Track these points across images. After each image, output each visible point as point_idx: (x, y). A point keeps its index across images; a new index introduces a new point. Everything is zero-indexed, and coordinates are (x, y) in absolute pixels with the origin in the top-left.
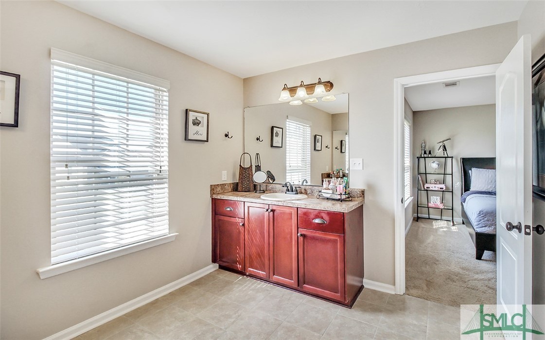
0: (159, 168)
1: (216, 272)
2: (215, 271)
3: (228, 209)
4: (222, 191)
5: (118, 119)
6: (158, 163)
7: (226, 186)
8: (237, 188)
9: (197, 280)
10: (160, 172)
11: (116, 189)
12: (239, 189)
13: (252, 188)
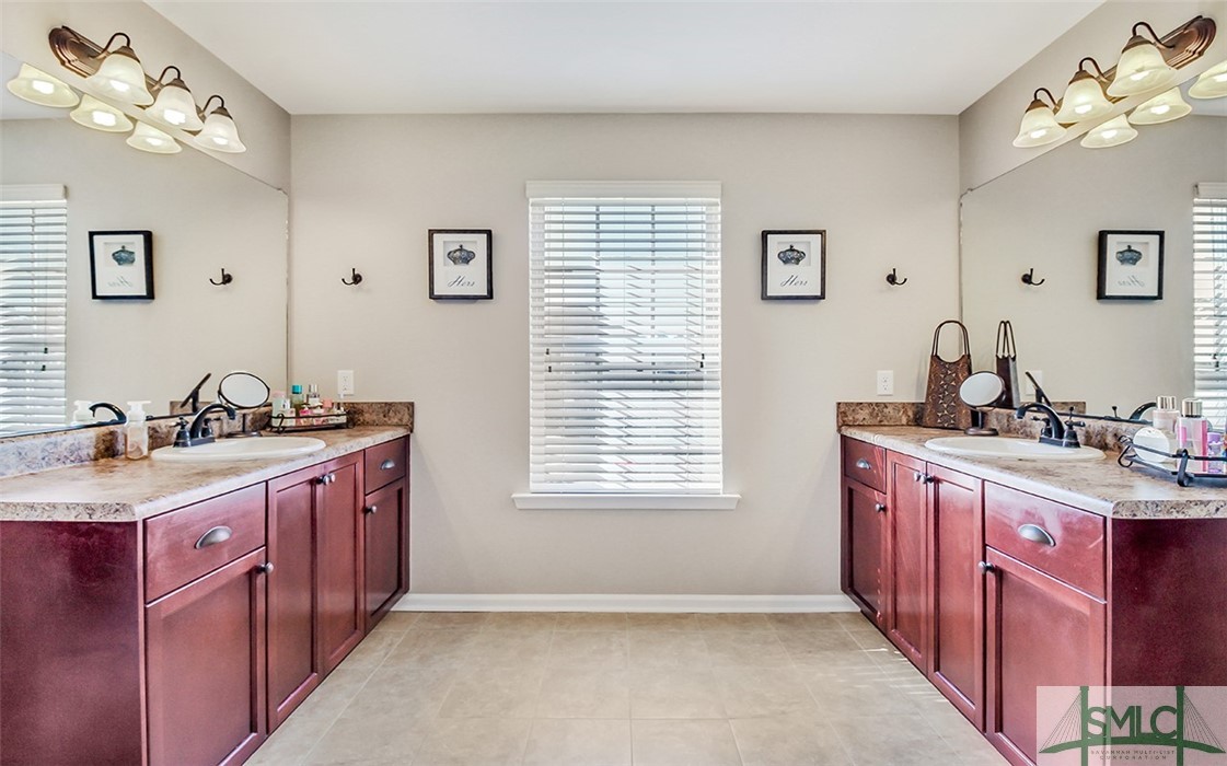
0: (699, 358)
1: (847, 617)
2: (847, 613)
3: (862, 465)
4: (876, 422)
5: (624, 271)
6: (699, 349)
7: (890, 409)
8: (921, 418)
9: (788, 614)
10: (702, 366)
11: (622, 392)
12: (927, 419)
13: (965, 420)
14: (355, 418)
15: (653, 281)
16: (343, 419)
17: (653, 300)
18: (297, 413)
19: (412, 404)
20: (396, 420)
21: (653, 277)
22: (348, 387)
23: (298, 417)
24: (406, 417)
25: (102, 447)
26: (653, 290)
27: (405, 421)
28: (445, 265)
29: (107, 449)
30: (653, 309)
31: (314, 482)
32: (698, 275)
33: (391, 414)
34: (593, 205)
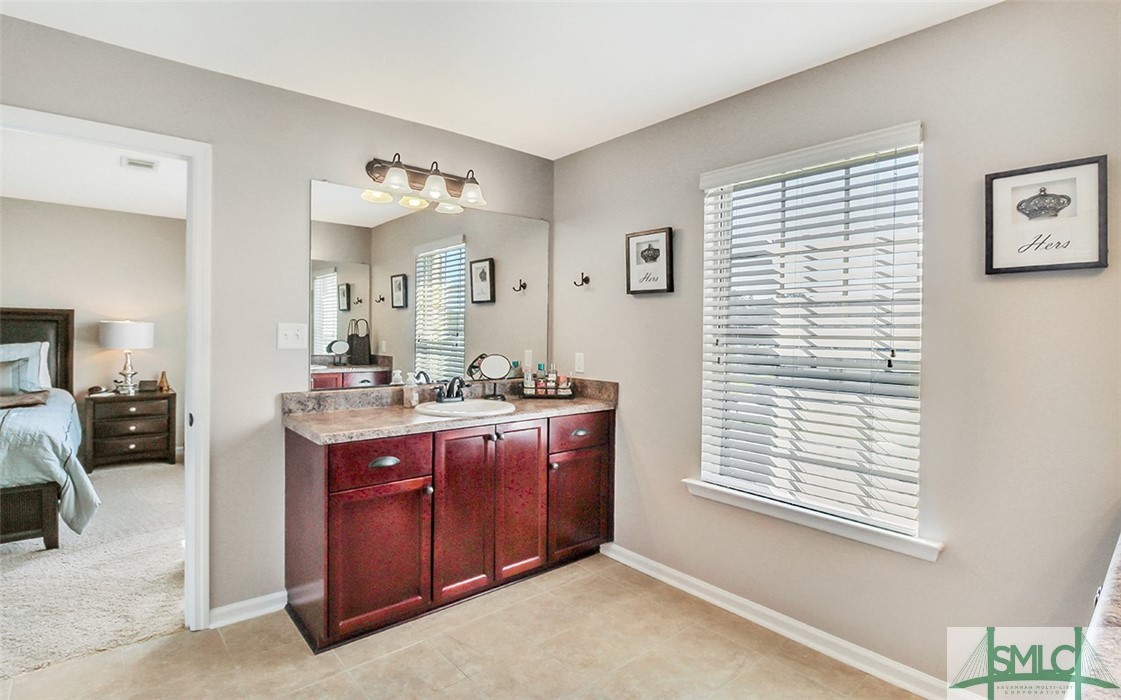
0: (889, 354)
6: (889, 344)
10: (890, 366)
14: (578, 391)
15: (846, 260)
16: (569, 392)
17: (846, 282)
18: (536, 385)
19: (617, 384)
20: (606, 396)
21: (846, 254)
22: (581, 367)
23: (536, 388)
24: (612, 395)
25: (396, 398)
26: (846, 271)
27: (611, 398)
28: (638, 264)
29: (399, 400)
30: (846, 293)
31: (487, 438)
32: (889, 248)
33: (604, 391)
34: (779, 182)
